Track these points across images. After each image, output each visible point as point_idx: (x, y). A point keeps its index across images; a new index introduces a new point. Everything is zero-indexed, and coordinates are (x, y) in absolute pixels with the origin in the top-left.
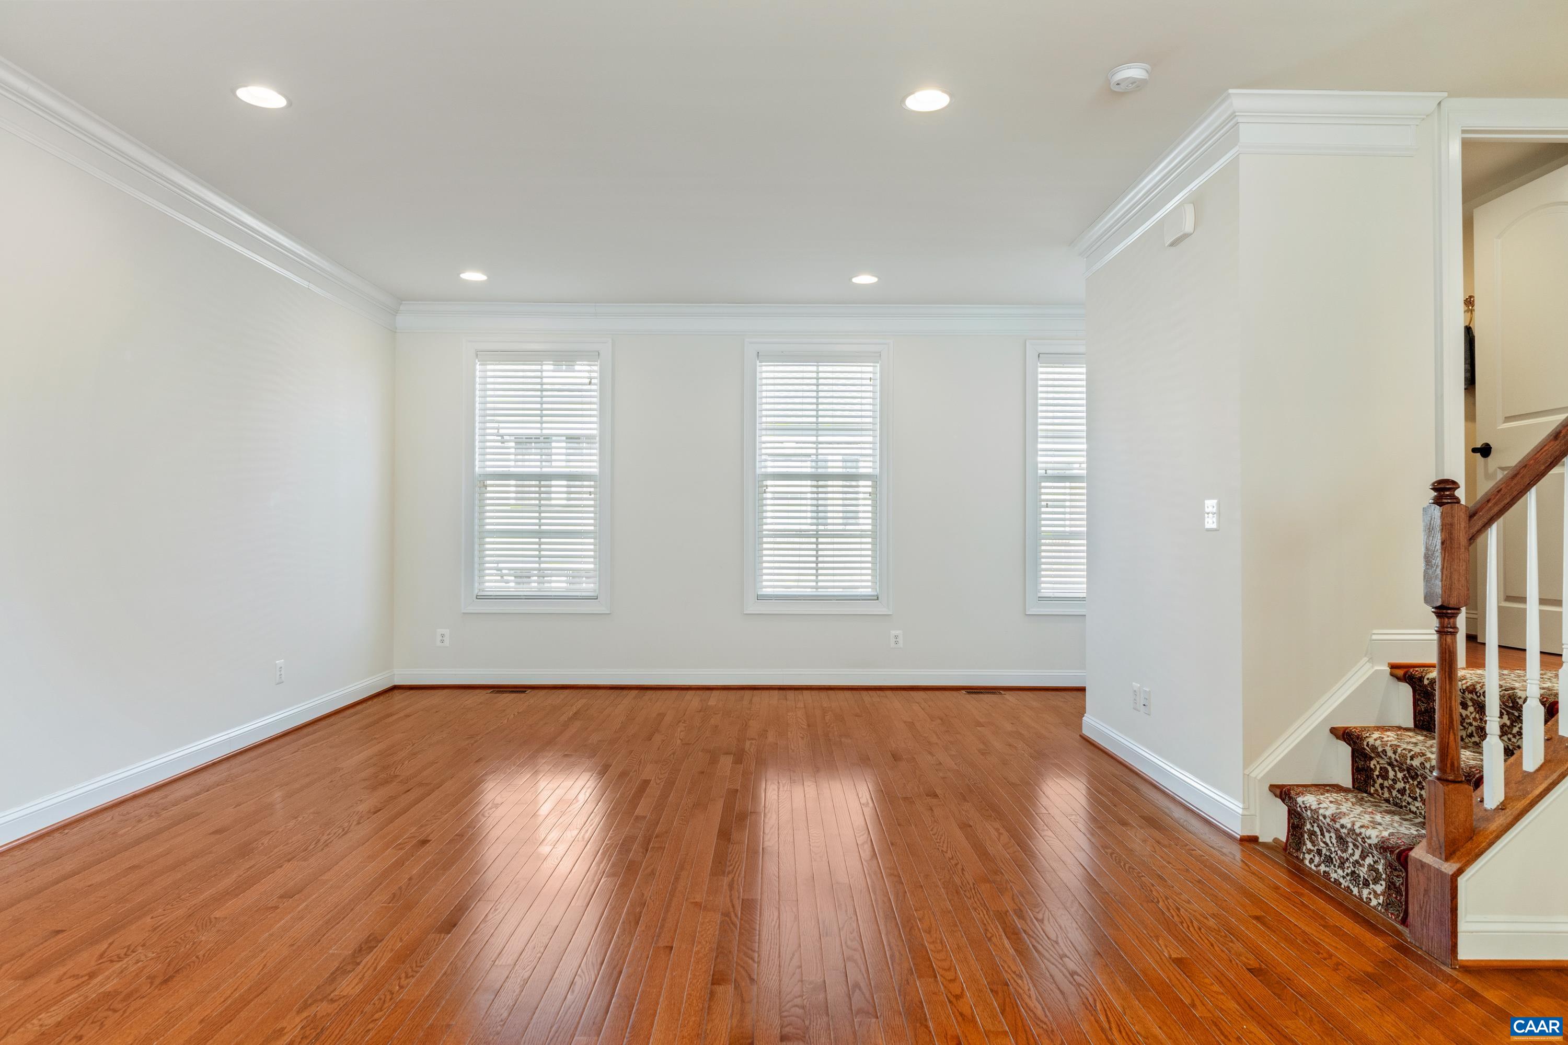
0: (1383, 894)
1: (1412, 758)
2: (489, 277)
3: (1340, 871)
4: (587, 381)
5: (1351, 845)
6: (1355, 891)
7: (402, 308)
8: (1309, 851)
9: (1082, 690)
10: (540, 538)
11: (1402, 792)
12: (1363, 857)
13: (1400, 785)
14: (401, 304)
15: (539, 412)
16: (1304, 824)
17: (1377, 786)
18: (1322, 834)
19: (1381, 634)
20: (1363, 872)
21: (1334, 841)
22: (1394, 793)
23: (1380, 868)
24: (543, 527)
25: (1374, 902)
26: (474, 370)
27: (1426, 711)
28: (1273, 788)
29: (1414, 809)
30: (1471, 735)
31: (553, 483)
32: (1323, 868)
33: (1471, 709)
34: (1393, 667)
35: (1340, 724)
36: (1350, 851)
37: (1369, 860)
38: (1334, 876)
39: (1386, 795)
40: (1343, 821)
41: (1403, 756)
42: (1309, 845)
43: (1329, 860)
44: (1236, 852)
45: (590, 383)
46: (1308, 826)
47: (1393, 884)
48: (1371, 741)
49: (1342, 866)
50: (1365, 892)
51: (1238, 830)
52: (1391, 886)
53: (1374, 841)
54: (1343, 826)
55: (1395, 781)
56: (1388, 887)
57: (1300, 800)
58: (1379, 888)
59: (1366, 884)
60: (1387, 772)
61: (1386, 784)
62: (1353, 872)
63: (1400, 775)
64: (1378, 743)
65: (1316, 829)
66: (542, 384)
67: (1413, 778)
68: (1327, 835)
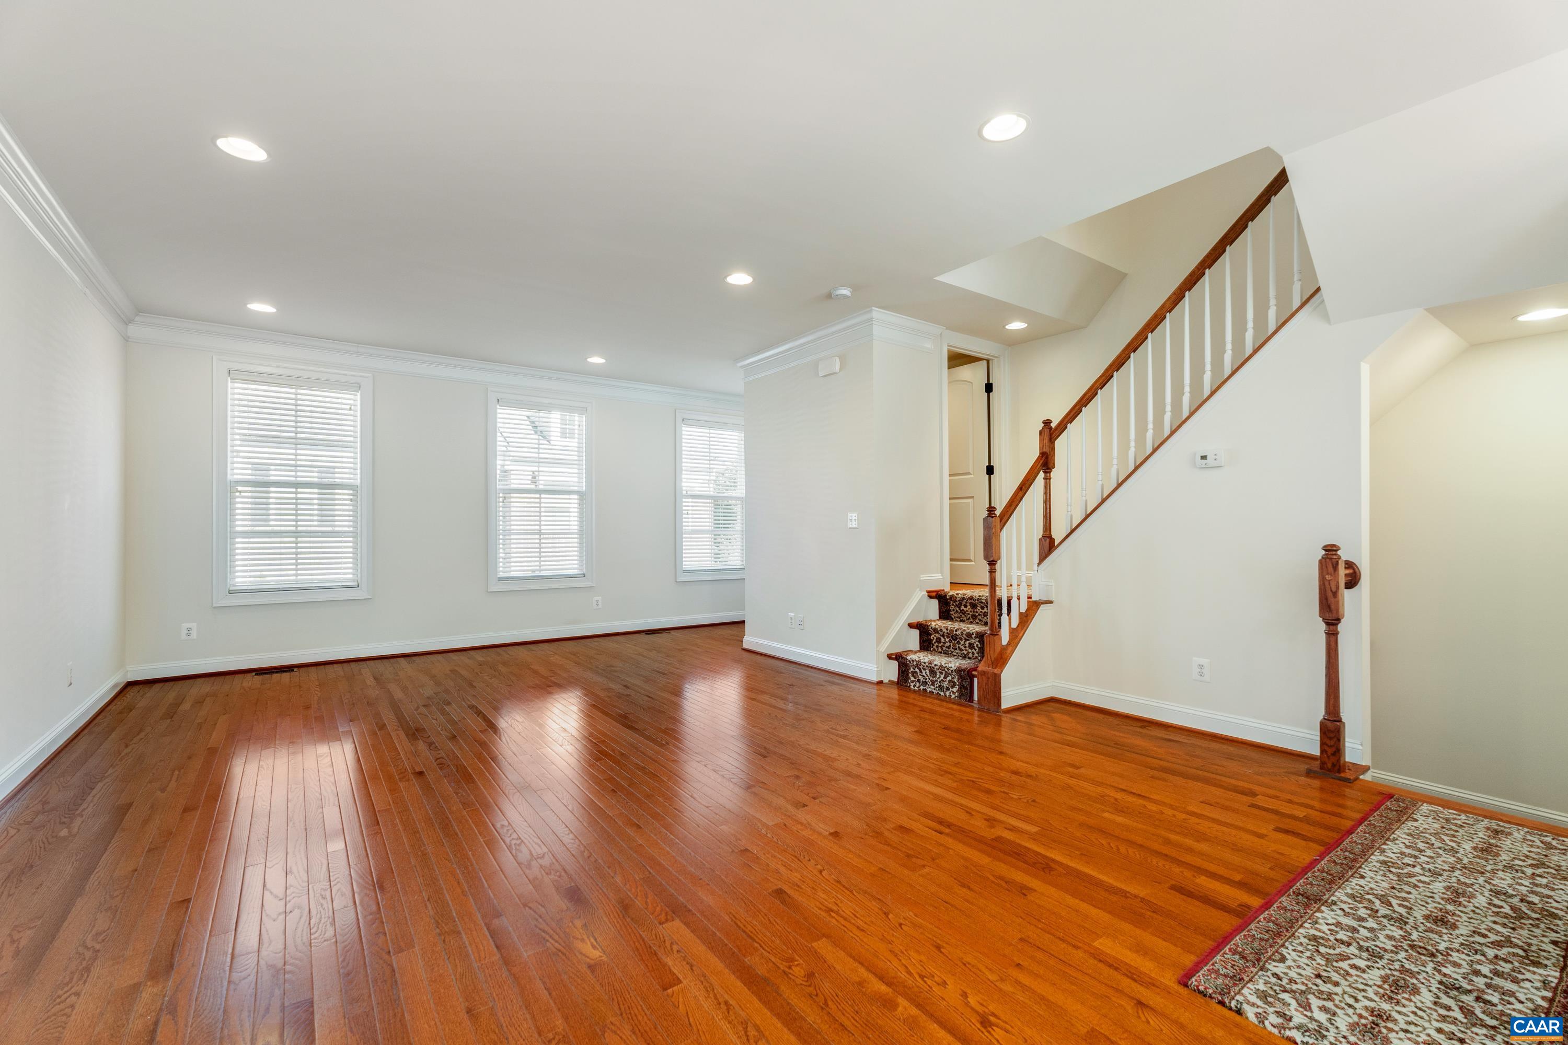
0: (957, 691)
1: (956, 631)
2: (278, 310)
3: (932, 687)
4: (348, 407)
5: (938, 673)
6: (942, 694)
7: (137, 319)
8: (913, 682)
9: (743, 622)
10: (297, 538)
11: (949, 647)
12: (945, 677)
13: (947, 644)
14: (137, 315)
15: (294, 429)
16: (910, 669)
17: (935, 647)
18: (921, 672)
19: (924, 577)
20: (945, 684)
21: (928, 673)
22: (944, 648)
23: (955, 680)
24: (299, 529)
25: (953, 696)
26: (227, 387)
27: (946, 610)
28: (890, 657)
29: (955, 654)
30: (969, 619)
31: (272, 489)
32: (922, 687)
33: (969, 607)
34: (929, 592)
35: (915, 620)
36: (938, 676)
37: (949, 678)
38: (929, 690)
39: (940, 650)
40: (935, 663)
41: (952, 631)
42: (912, 679)
43: (925, 683)
44: (874, 690)
45: (350, 409)
46: (912, 670)
47: (963, 686)
48: (933, 626)
49: (933, 684)
50: (948, 693)
51: (875, 679)
52: (962, 687)
53: (954, 668)
54: (936, 665)
55: (944, 643)
56: (960, 688)
57: (908, 658)
58: (955, 690)
59: (948, 689)
60: (940, 639)
61: (940, 645)
62: (940, 686)
63: (947, 640)
64: (937, 626)
65: (917, 670)
66: (296, 405)
67: (955, 640)
68: (924, 672)
